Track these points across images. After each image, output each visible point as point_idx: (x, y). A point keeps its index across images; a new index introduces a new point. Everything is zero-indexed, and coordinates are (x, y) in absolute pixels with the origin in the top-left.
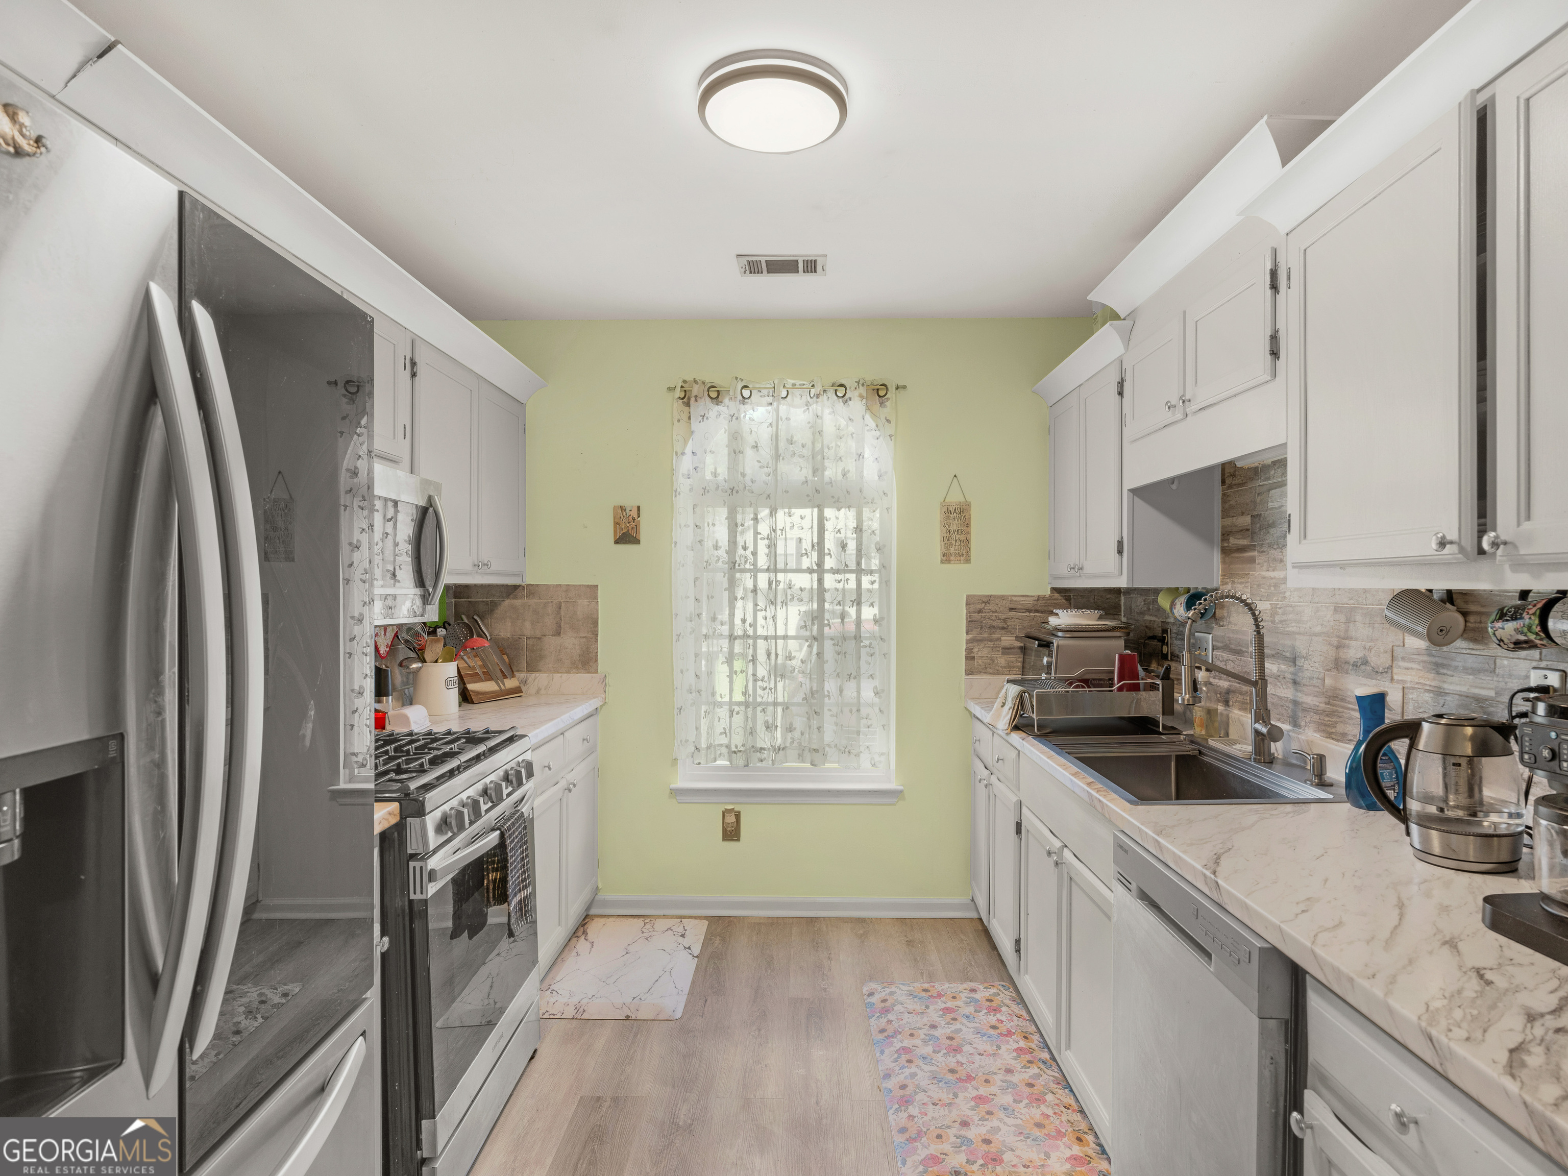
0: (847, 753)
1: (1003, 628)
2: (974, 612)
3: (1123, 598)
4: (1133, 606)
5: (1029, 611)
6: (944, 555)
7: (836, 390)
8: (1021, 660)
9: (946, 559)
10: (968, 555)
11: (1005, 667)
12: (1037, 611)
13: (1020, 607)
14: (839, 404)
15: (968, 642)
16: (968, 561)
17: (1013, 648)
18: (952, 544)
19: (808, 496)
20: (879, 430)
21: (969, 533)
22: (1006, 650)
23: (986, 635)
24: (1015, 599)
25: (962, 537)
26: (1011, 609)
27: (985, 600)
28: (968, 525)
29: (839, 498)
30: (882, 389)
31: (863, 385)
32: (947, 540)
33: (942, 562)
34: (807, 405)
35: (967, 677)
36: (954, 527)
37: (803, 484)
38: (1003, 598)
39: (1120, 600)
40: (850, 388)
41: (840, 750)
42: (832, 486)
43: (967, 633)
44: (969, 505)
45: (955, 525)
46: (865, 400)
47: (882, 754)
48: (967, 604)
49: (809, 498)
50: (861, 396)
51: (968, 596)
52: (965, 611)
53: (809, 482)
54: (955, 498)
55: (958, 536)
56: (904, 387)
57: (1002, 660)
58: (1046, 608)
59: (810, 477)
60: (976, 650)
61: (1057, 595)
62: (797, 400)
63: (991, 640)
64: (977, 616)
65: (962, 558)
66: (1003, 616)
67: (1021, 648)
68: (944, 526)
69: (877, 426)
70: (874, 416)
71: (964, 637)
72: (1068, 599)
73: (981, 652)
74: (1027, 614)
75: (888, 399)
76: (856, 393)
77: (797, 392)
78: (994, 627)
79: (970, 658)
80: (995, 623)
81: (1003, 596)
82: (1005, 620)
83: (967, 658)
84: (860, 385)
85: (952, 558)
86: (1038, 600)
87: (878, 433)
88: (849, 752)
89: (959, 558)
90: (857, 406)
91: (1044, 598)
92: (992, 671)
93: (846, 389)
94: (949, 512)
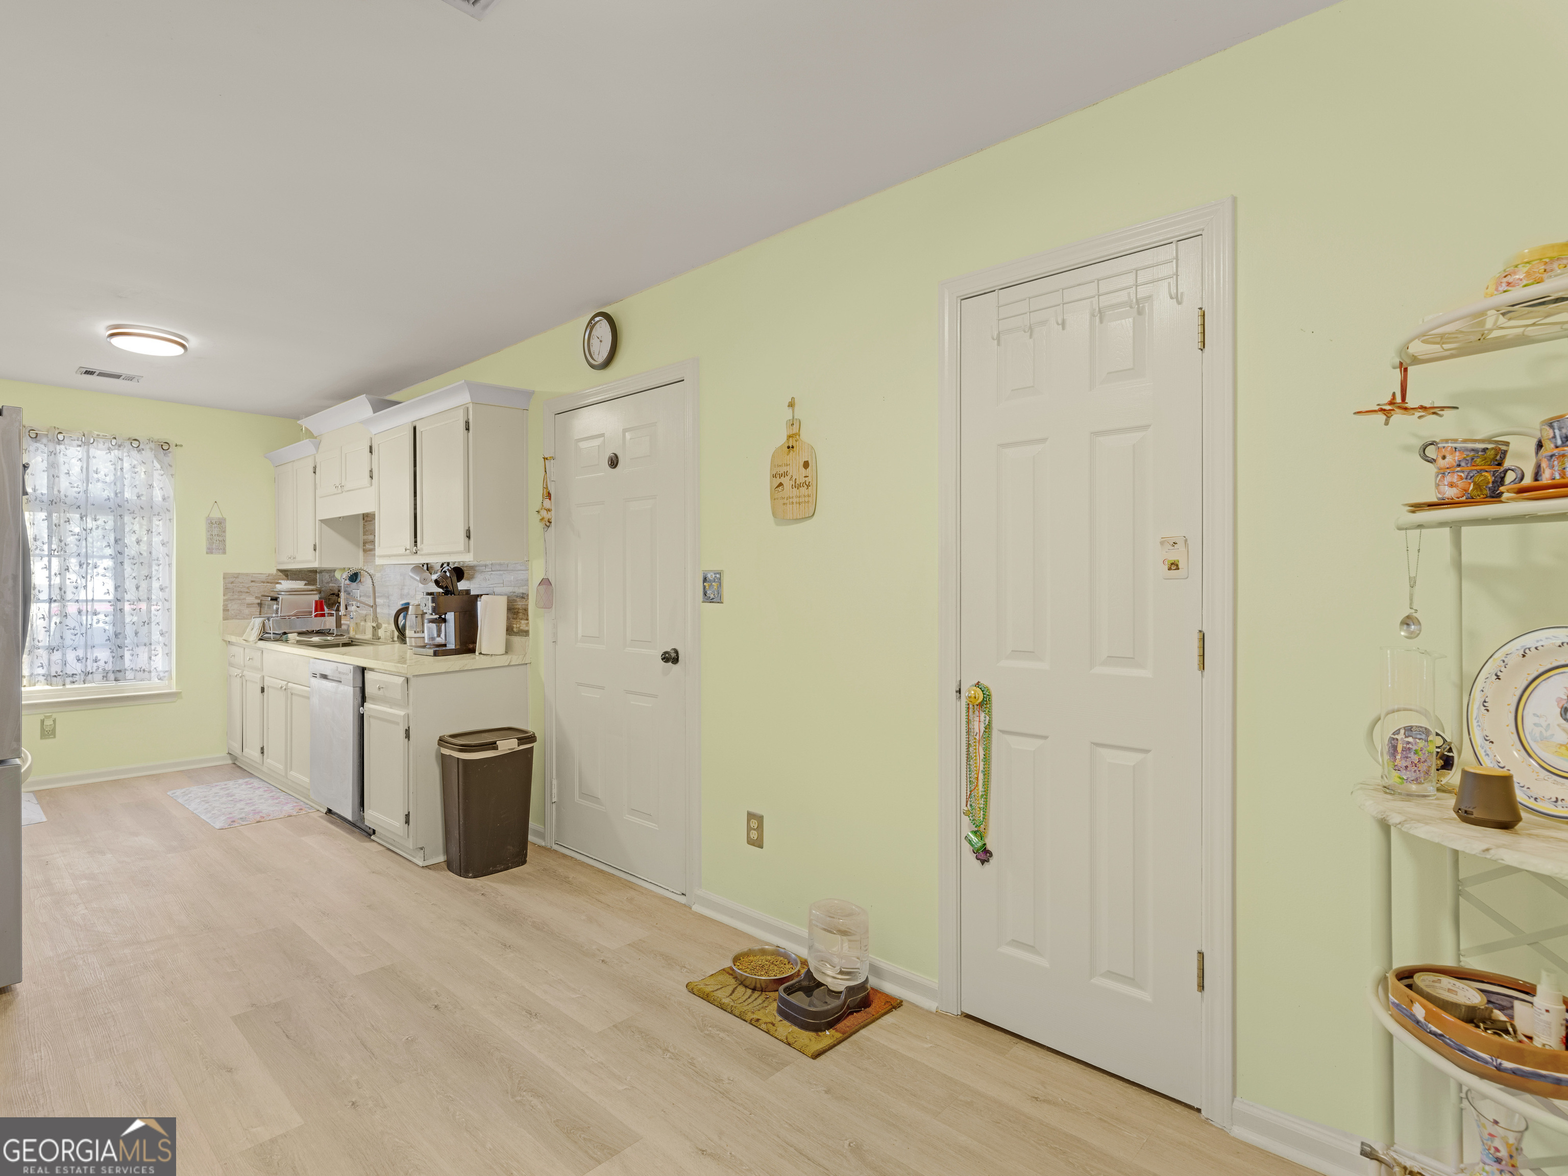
0: (142, 671)
1: (247, 592)
2: (229, 583)
3: (318, 575)
4: (324, 579)
5: (264, 582)
6: (208, 549)
7: (131, 443)
8: (259, 610)
9: (210, 551)
10: (224, 549)
11: (249, 615)
12: (268, 582)
13: (257, 580)
14: (134, 453)
15: (224, 601)
16: (224, 553)
17: (254, 604)
18: (213, 542)
19: (110, 508)
20: (163, 470)
21: (225, 536)
22: (249, 605)
23: (236, 597)
24: (254, 575)
25: (221, 539)
26: (252, 581)
27: (235, 576)
28: (224, 532)
29: (134, 511)
30: (166, 445)
31: (152, 442)
32: (210, 539)
33: (207, 553)
34: (108, 449)
35: (224, 621)
36: (215, 532)
37: (106, 500)
38: (247, 575)
39: (316, 577)
40: (143, 443)
41: (136, 670)
42: (128, 503)
43: (224, 595)
44: (225, 520)
45: (216, 531)
46: (154, 451)
47: (166, 671)
48: (224, 578)
49: (112, 510)
50: (151, 449)
51: (225, 574)
52: (222, 582)
53: (111, 500)
54: (216, 515)
55: (218, 538)
56: (181, 446)
57: (247, 611)
58: (273, 581)
59: (112, 495)
60: (230, 605)
61: (280, 574)
62: (101, 445)
63: (239, 600)
64: (230, 586)
65: (220, 551)
66: (247, 586)
67: (258, 604)
68: (209, 531)
69: (161, 467)
70: (159, 461)
71: (222, 598)
72: (287, 576)
73: (234, 607)
74: (262, 584)
75: (170, 452)
76: (148, 447)
77: (101, 441)
78: (241, 592)
79: (226, 610)
80: (242, 590)
81: (247, 574)
82: (248, 588)
83: (224, 610)
84: (150, 441)
85: (213, 551)
86: (269, 576)
87: (163, 472)
88: (144, 670)
89: (218, 551)
90: (148, 455)
91: (272, 575)
92: (240, 618)
93: (139, 442)
94: (212, 523)
